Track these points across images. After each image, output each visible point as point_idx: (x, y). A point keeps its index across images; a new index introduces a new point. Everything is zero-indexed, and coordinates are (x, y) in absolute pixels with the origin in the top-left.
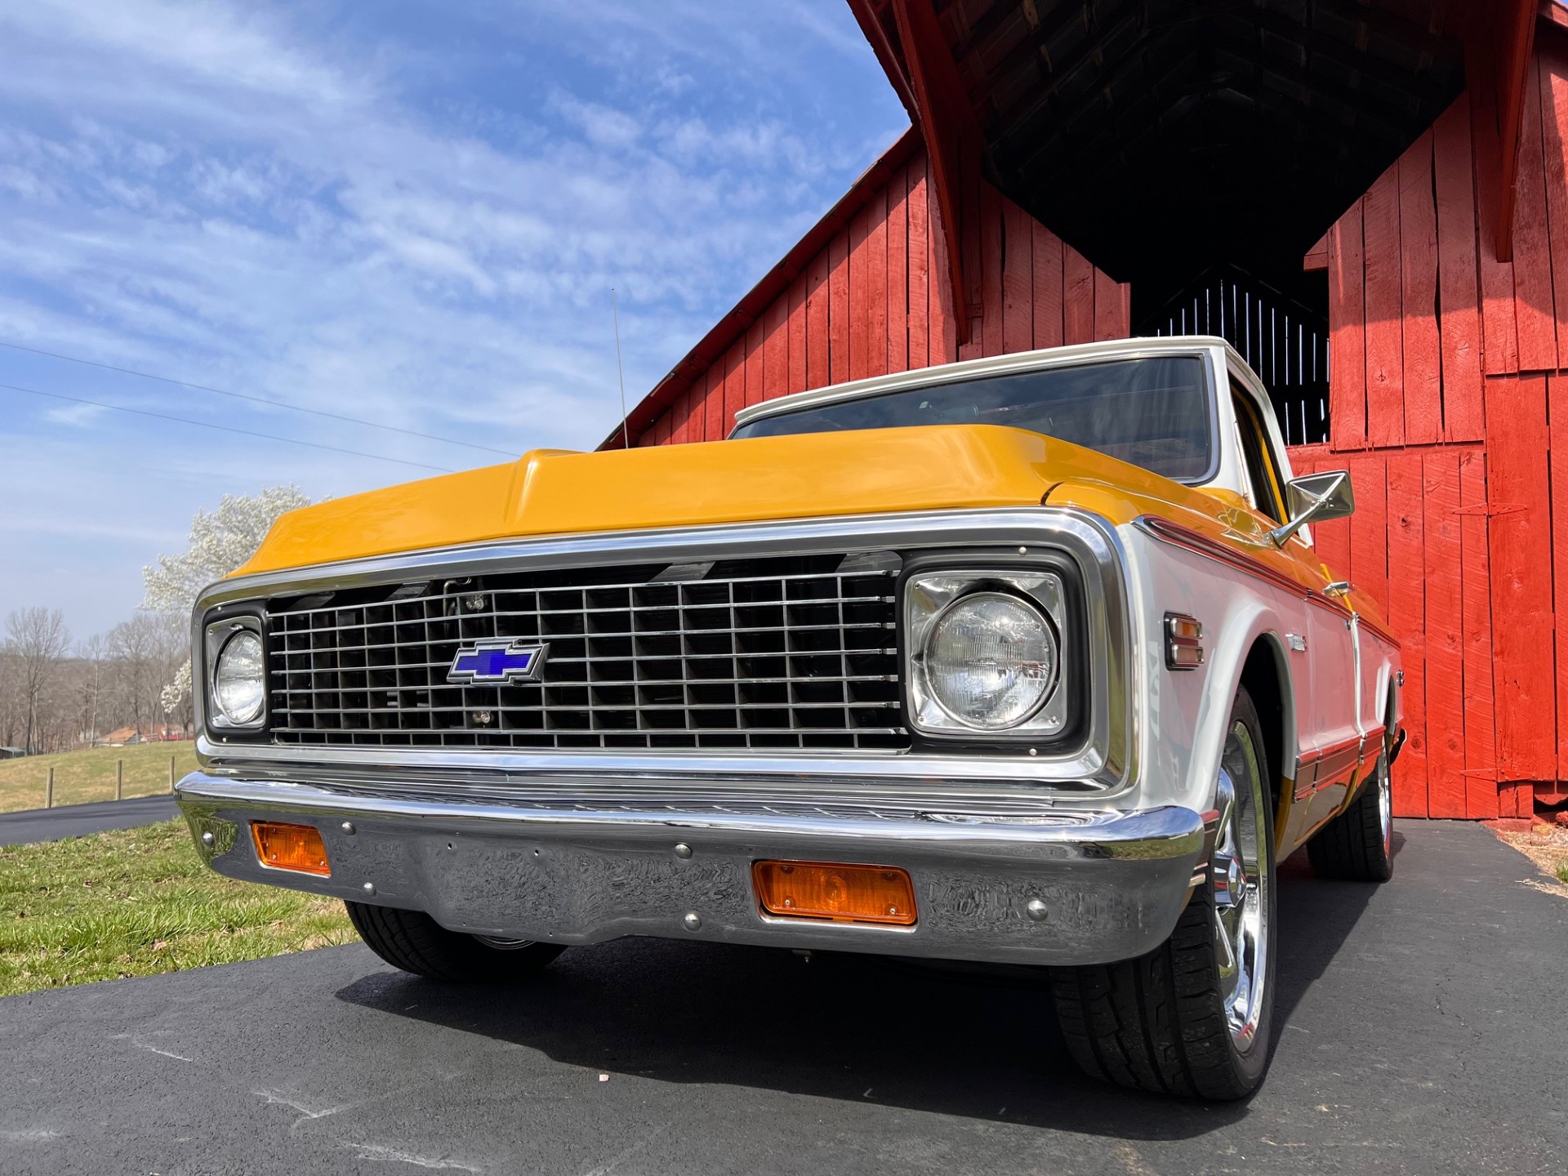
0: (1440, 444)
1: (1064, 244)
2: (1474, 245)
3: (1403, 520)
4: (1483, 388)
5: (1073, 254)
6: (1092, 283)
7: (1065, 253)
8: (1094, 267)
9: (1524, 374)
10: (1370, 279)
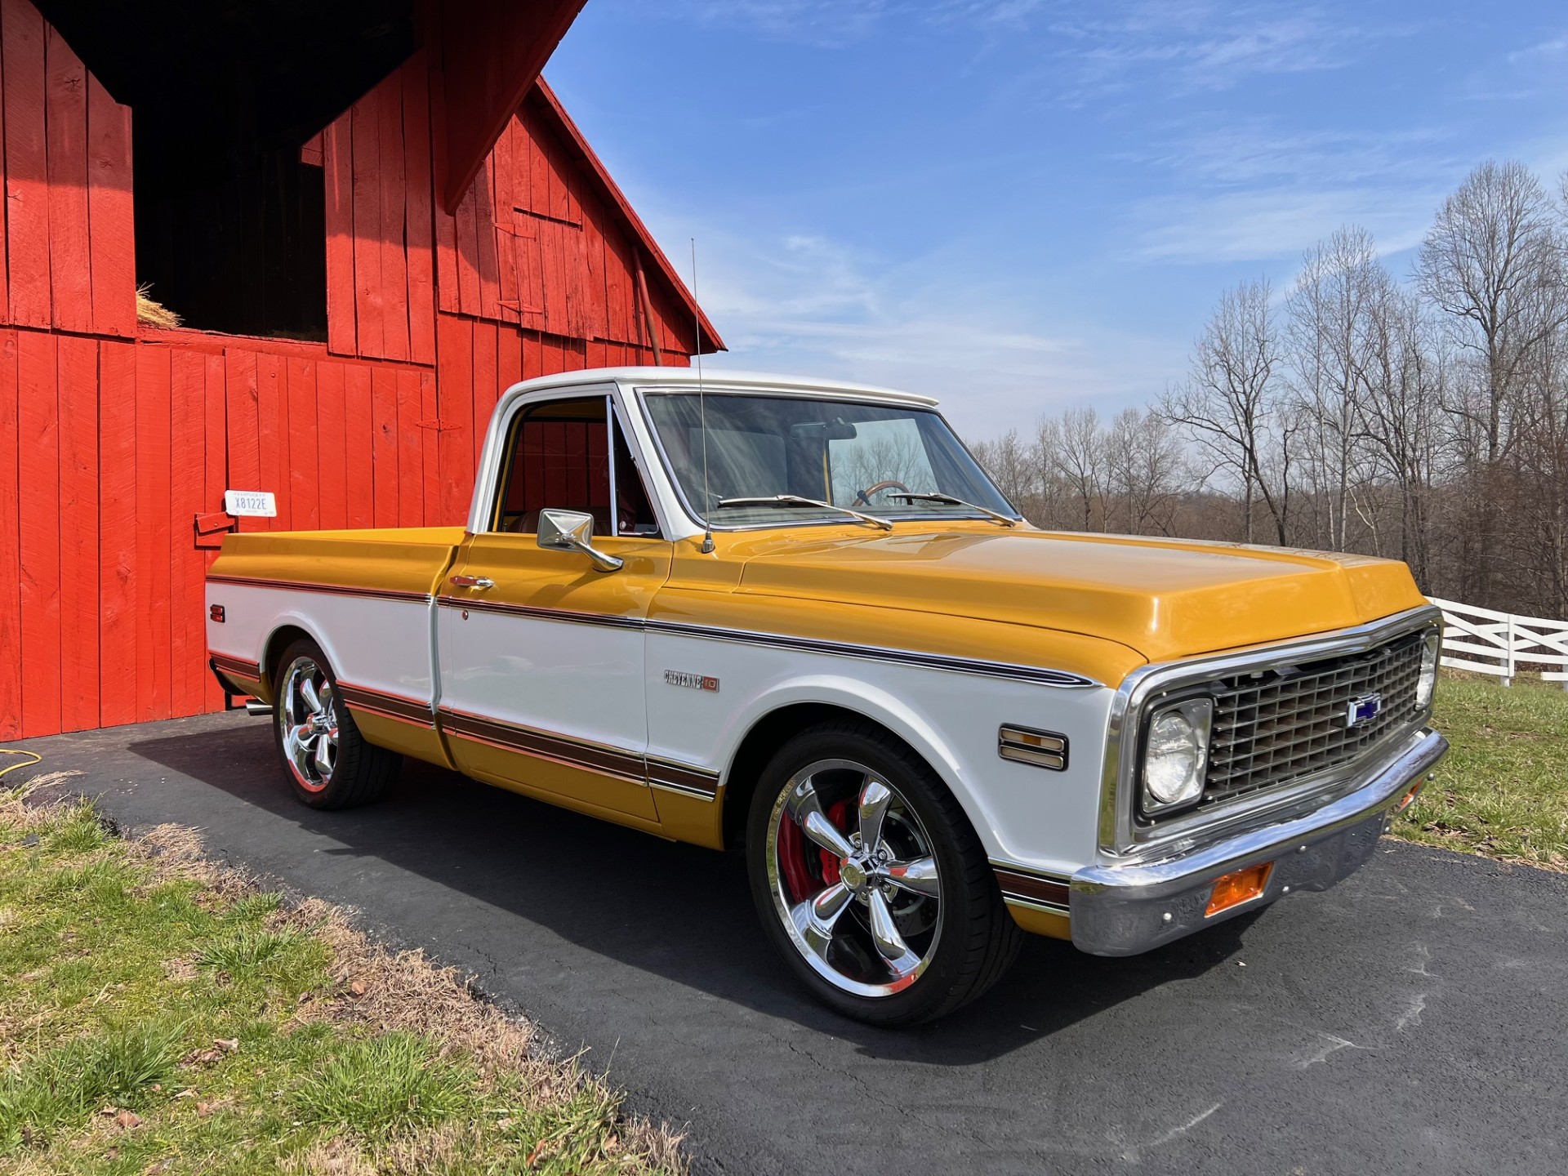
0: (407, 363)
1: (48, 24)
2: (430, 192)
3: (384, 428)
4: (436, 321)
5: (58, 43)
6: (84, 89)
7: (48, 39)
8: (87, 68)
9: (462, 316)
10: (358, 194)
